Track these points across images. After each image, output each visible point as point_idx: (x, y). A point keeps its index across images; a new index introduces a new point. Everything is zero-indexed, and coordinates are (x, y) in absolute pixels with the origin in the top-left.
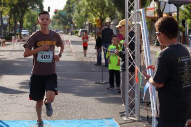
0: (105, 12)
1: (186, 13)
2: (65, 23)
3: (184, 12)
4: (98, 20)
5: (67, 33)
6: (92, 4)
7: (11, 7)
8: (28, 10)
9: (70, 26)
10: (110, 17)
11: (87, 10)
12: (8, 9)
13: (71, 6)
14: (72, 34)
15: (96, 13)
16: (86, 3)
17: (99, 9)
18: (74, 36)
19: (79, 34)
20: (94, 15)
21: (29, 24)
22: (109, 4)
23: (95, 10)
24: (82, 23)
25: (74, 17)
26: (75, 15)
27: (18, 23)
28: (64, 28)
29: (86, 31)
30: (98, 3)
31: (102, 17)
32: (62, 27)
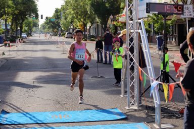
0: (87, 19)
1: (154, 19)
2: (54, 27)
3: (152, 18)
4: (82, 25)
5: (56, 35)
6: (77, 12)
7: (13, 16)
8: (27, 18)
9: (58, 29)
10: (91, 22)
11: (73, 17)
12: (11, 17)
13: (59, 14)
14: (60, 35)
15: (80, 19)
16: (72, 12)
17: (83, 16)
18: (62, 38)
19: (66, 36)
20: (78, 21)
21: (26, 28)
22: (91, 12)
23: (79, 17)
24: (68, 27)
25: (61, 22)
26: (62, 21)
27: (19, 28)
28: (53, 31)
29: (71, 33)
30: (82, 12)
31: (85, 22)
32: (51, 30)
